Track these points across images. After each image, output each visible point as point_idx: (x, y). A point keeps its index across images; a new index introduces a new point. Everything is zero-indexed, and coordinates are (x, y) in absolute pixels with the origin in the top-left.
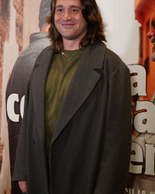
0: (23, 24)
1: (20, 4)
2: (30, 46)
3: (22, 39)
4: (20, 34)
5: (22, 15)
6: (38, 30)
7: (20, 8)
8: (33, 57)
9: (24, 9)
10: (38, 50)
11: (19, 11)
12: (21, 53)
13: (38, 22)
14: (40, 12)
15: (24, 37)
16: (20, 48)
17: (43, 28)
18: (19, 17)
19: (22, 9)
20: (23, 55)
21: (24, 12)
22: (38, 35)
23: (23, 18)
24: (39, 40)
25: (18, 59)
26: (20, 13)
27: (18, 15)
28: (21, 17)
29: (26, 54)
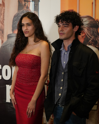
0: (4, 29)
1: (2, 19)
2: (7, 40)
3: (3, 37)
4: (2, 35)
5: (3, 25)
6: (12, 33)
7: (2, 21)
8: (9, 46)
9: (5, 21)
10: (12, 42)
11: (2, 23)
12: (2, 44)
13: (12, 28)
14: (13, 23)
15: (4, 36)
16: (2, 42)
17: (14, 32)
18: (2, 26)
19: (4, 22)
20: (4, 45)
21: (5, 23)
22: (11, 35)
23: (4, 26)
24: (12, 38)
25: (1, 47)
26: (2, 24)
27: (1, 24)
28: (3, 26)
29: (5, 45)
